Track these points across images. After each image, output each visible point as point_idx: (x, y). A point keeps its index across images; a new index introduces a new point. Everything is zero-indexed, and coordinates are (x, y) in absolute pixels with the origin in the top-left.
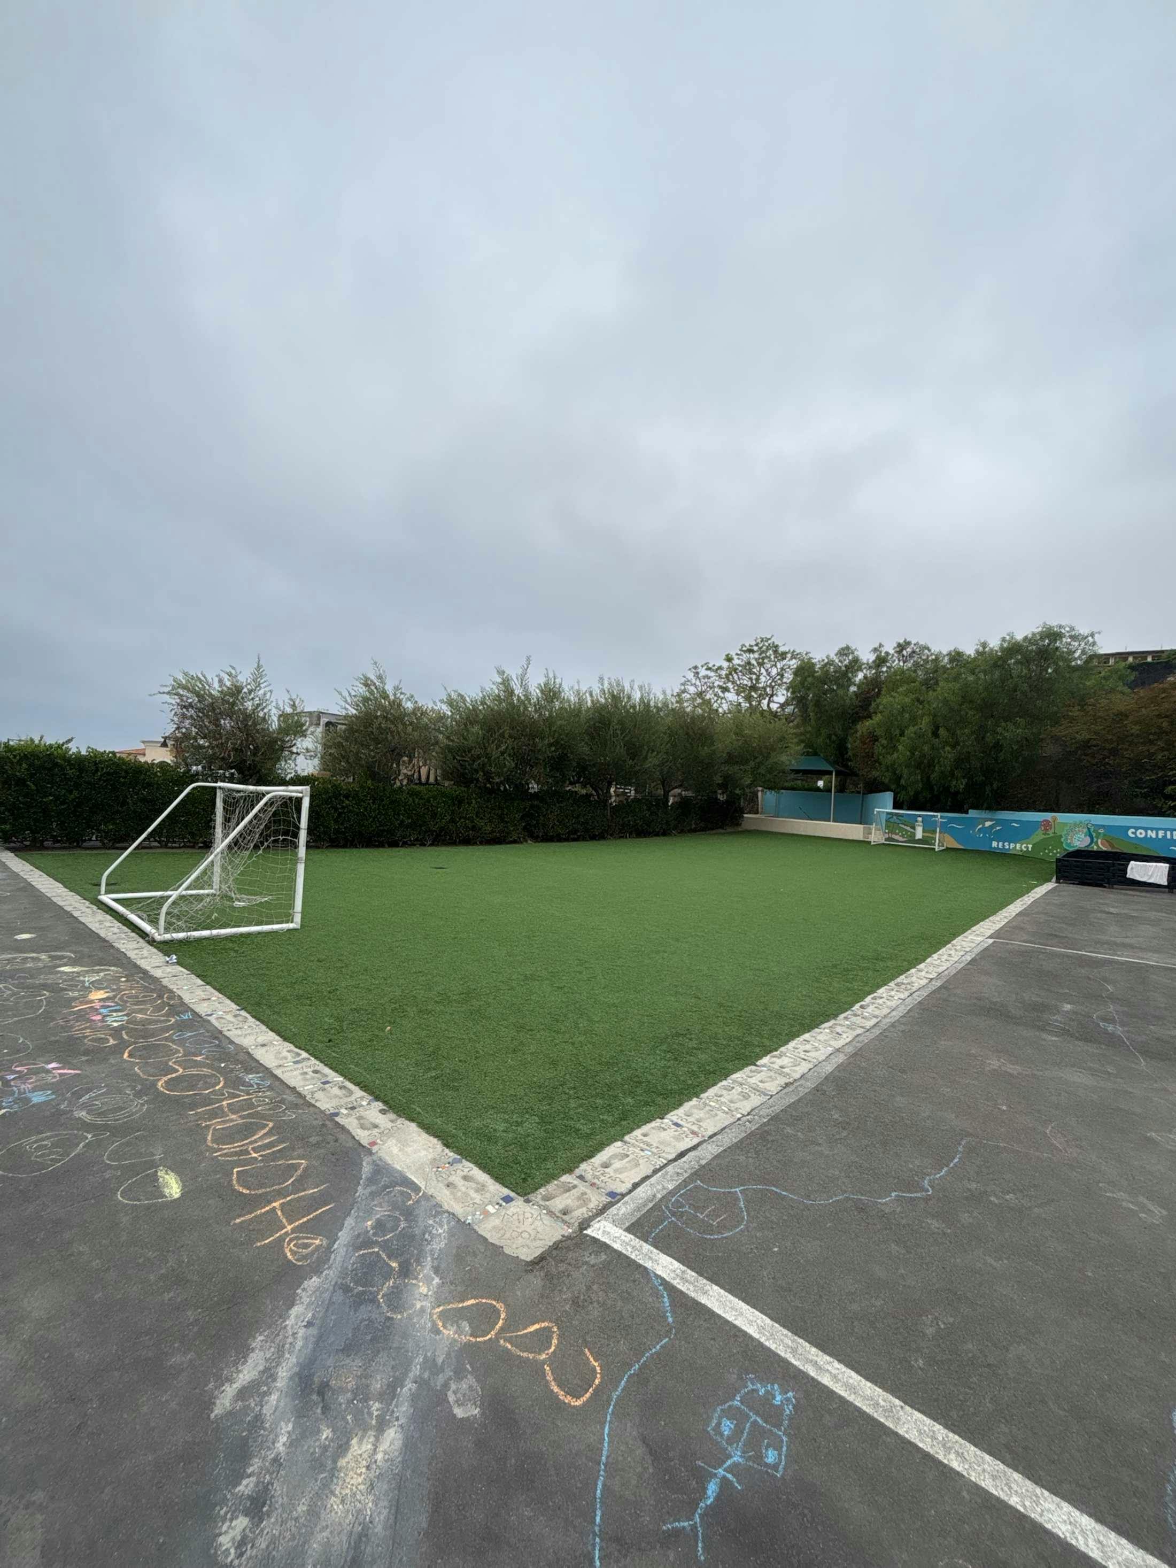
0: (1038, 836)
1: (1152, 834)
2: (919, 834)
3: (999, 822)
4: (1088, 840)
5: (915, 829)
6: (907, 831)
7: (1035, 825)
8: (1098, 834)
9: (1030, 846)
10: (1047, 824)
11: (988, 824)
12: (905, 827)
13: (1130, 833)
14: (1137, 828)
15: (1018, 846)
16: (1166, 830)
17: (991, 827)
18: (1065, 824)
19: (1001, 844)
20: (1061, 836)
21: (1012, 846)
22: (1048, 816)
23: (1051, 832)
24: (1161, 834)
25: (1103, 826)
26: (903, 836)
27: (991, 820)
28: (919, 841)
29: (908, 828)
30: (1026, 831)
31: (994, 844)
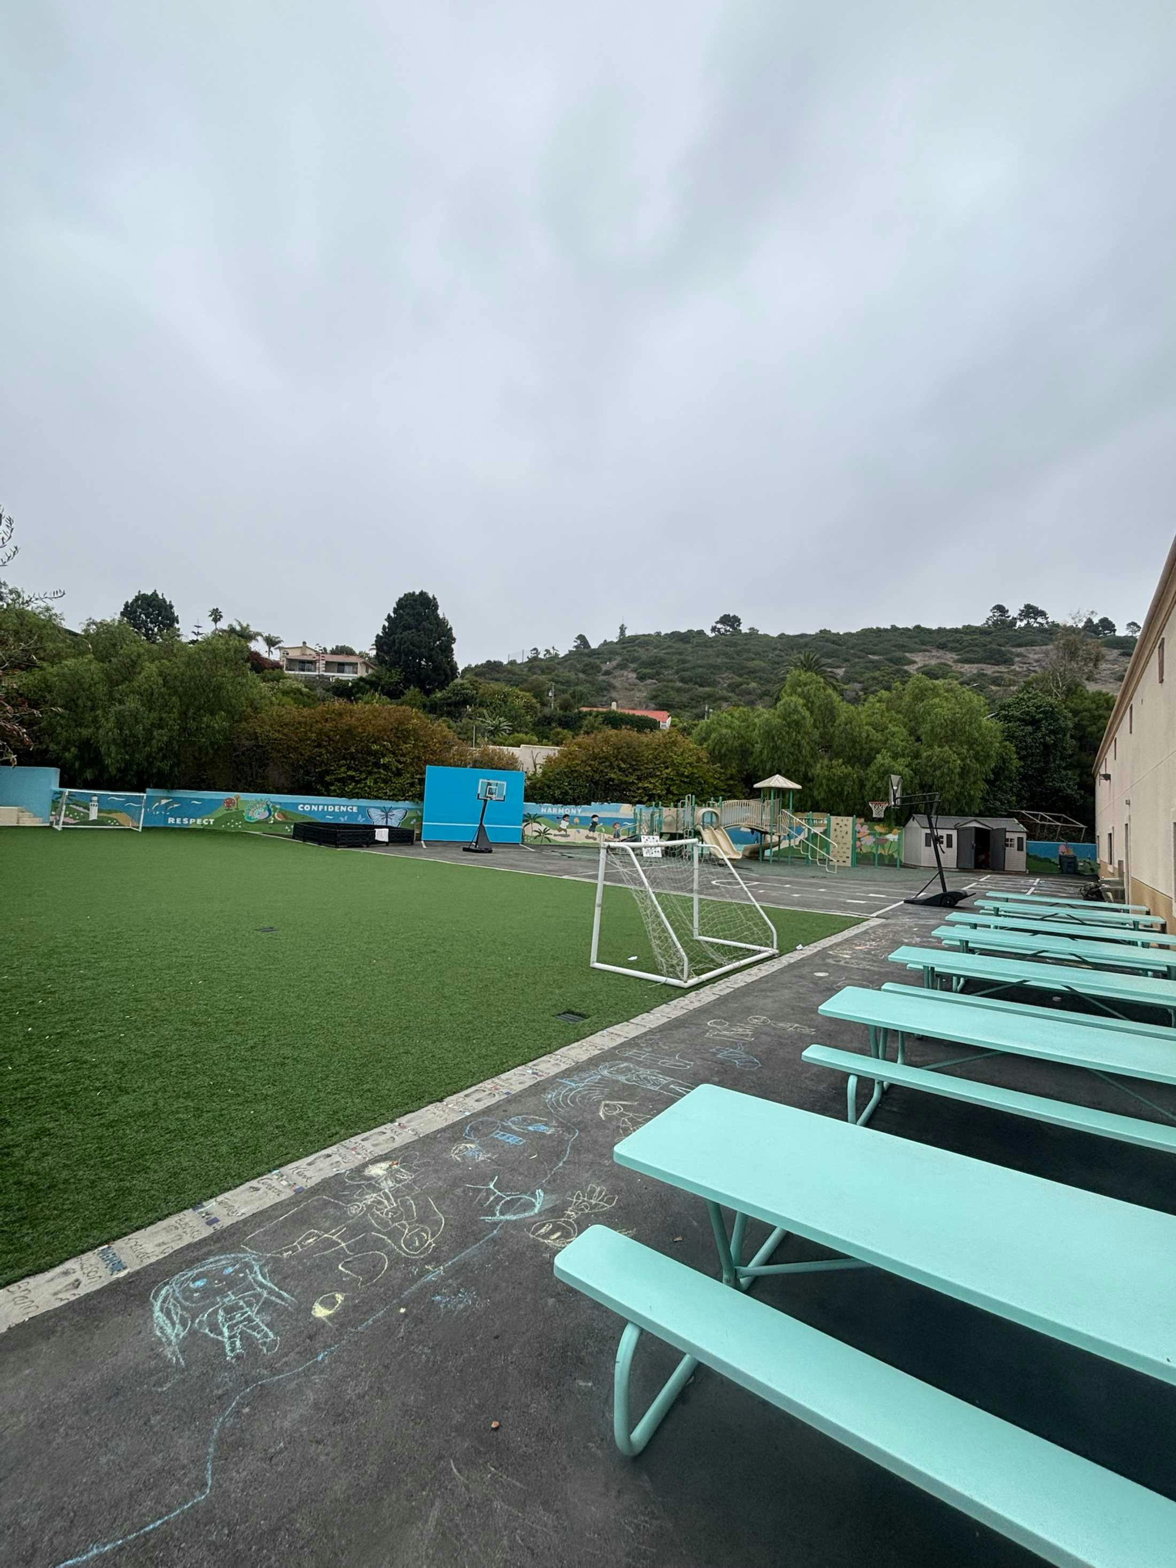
0: (222, 811)
1: (315, 808)
2: (94, 815)
3: (176, 800)
4: (267, 813)
5: (89, 809)
6: (79, 812)
7: (218, 802)
8: (275, 810)
9: (212, 821)
10: (229, 802)
11: (164, 802)
12: (78, 808)
13: (300, 808)
14: (304, 804)
15: (199, 821)
16: (324, 805)
17: (167, 805)
18: (247, 802)
19: (178, 821)
20: (243, 811)
21: (192, 821)
22: (232, 795)
23: (233, 809)
24: (321, 807)
25: (280, 804)
26: (74, 818)
27: (167, 798)
28: (94, 822)
29: (81, 809)
30: (206, 808)
31: (171, 820)
